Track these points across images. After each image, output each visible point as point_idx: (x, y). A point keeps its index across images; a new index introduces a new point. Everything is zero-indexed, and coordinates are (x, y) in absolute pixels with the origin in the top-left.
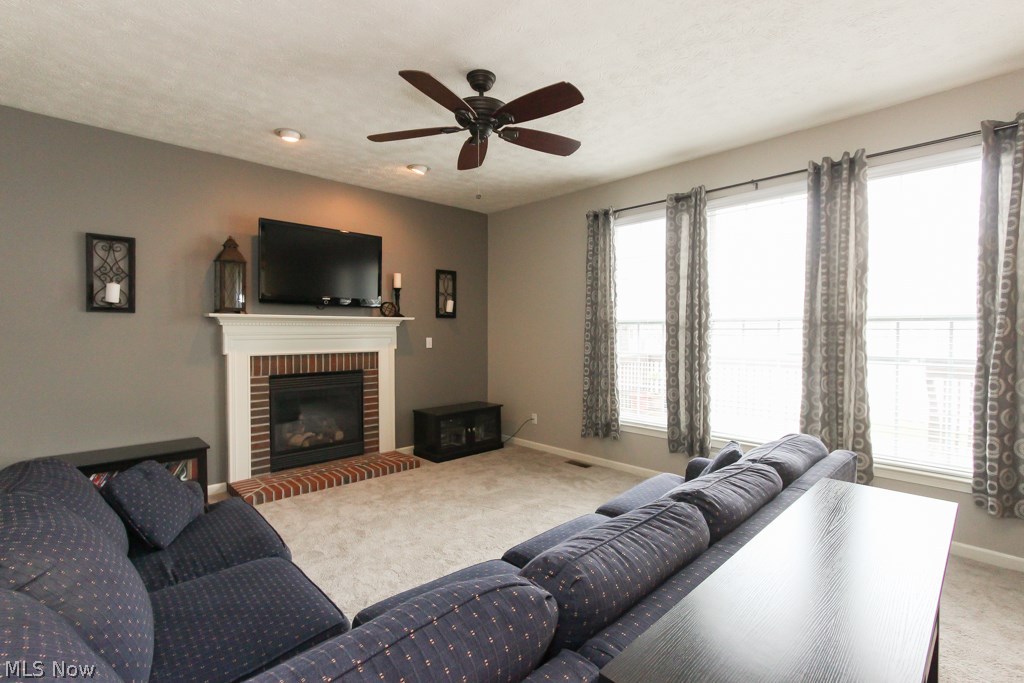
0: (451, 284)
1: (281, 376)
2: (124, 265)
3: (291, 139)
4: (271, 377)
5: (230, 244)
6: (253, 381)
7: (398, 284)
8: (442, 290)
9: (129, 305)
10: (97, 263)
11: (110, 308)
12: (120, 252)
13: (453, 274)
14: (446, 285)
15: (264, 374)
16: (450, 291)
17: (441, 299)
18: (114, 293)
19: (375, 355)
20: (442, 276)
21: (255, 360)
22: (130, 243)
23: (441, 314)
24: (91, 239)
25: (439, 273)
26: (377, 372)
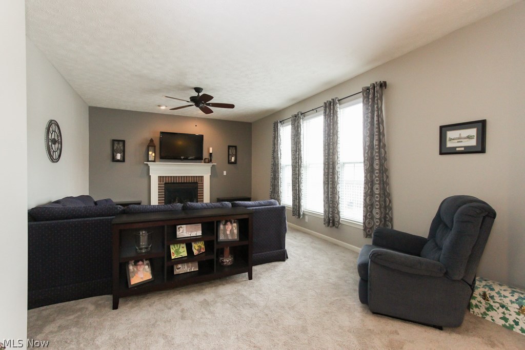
0: (234, 151)
1: (168, 183)
2: (122, 148)
3: (163, 108)
4: (165, 183)
5: (152, 141)
6: (159, 184)
7: (211, 152)
8: (230, 153)
9: (123, 160)
10: (115, 148)
11: (118, 161)
12: (121, 145)
13: (235, 147)
14: (232, 151)
15: (163, 182)
16: (234, 153)
17: (230, 156)
18: (119, 156)
19: (202, 177)
20: (231, 148)
21: (160, 177)
22: (124, 142)
23: (230, 162)
24: (114, 141)
25: (229, 147)
26: (203, 183)
